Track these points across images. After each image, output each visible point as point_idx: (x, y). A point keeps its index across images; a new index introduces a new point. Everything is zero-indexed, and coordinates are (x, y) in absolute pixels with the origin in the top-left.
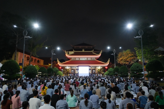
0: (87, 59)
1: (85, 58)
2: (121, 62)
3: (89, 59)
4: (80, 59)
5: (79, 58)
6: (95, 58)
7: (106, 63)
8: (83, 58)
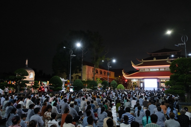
1: (157, 69)
3: (161, 70)
4: (151, 70)
5: (149, 69)
8: (154, 68)
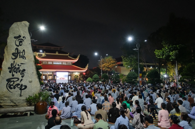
0: (62, 63)
2: (103, 68)
3: (64, 64)
6: (72, 63)
7: (85, 69)
